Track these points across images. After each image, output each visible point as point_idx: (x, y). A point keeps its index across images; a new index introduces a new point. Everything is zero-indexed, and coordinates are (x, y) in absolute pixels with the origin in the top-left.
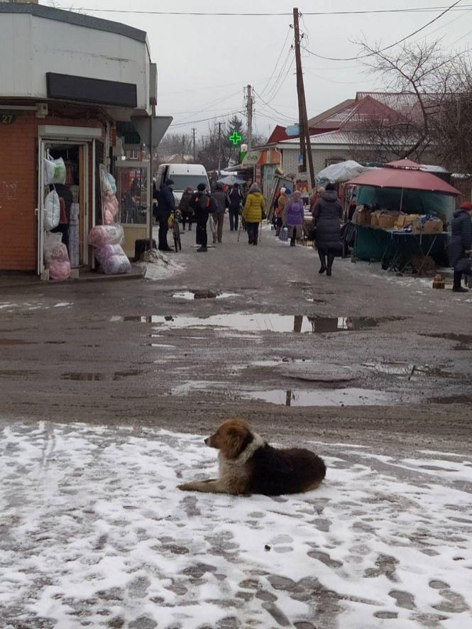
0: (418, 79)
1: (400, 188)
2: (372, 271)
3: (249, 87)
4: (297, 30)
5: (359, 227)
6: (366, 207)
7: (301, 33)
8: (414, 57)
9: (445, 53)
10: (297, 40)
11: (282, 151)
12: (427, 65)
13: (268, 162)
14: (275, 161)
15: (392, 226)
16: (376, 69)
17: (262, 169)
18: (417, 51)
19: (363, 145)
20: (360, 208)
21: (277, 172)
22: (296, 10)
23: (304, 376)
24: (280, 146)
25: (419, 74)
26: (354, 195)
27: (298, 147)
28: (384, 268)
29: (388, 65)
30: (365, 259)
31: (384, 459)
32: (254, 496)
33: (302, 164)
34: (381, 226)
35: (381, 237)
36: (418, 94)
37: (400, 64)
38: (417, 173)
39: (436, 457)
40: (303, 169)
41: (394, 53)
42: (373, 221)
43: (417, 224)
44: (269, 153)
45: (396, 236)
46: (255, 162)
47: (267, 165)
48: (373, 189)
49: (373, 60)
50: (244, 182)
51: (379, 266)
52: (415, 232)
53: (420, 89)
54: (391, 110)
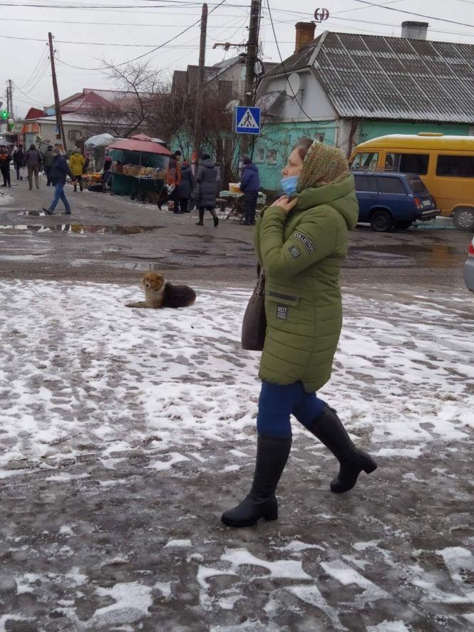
0: (137, 85)
1: (139, 152)
2: (127, 201)
3: (10, 81)
4: (51, 47)
5: (115, 174)
6: (118, 162)
7: (54, 49)
8: (135, 71)
9: (153, 69)
10: (52, 54)
11: (40, 124)
12: (142, 76)
13: (30, 131)
14: (35, 131)
15: (137, 174)
16: (112, 77)
17: (24, 135)
18: (136, 67)
19: (92, 123)
20: (115, 163)
21: (38, 138)
22: (50, 34)
23: (139, 256)
24: (39, 122)
25: (137, 81)
26: (107, 155)
27: (55, 123)
28: (133, 199)
29: (119, 75)
30: (118, 193)
31: (213, 292)
32: (166, 308)
33: (58, 133)
34: (130, 173)
35: (131, 180)
36: (137, 93)
37: (126, 75)
38: (149, 143)
39: (236, 290)
40: (58, 137)
41: (122, 68)
42: (124, 172)
43: (155, 173)
44: (30, 125)
45: (142, 180)
46: (20, 131)
47: (28, 133)
48: (122, 152)
49: (110, 71)
50: (11, 144)
51: (128, 198)
52: (153, 178)
53: (138, 91)
54: (106, 101)
